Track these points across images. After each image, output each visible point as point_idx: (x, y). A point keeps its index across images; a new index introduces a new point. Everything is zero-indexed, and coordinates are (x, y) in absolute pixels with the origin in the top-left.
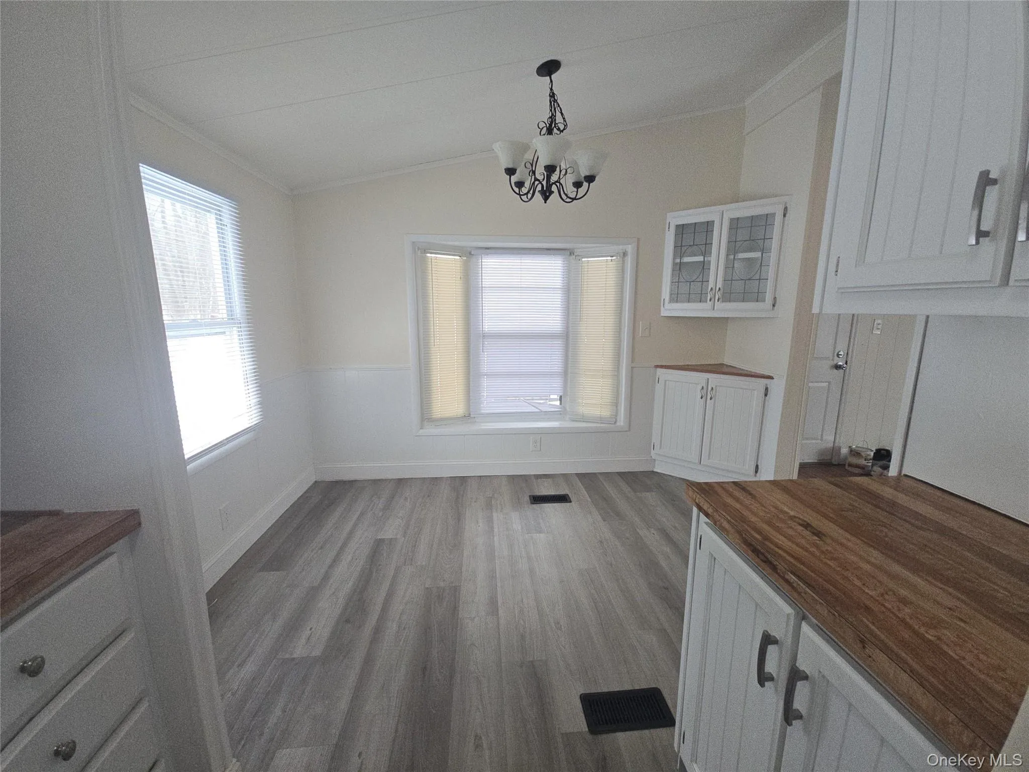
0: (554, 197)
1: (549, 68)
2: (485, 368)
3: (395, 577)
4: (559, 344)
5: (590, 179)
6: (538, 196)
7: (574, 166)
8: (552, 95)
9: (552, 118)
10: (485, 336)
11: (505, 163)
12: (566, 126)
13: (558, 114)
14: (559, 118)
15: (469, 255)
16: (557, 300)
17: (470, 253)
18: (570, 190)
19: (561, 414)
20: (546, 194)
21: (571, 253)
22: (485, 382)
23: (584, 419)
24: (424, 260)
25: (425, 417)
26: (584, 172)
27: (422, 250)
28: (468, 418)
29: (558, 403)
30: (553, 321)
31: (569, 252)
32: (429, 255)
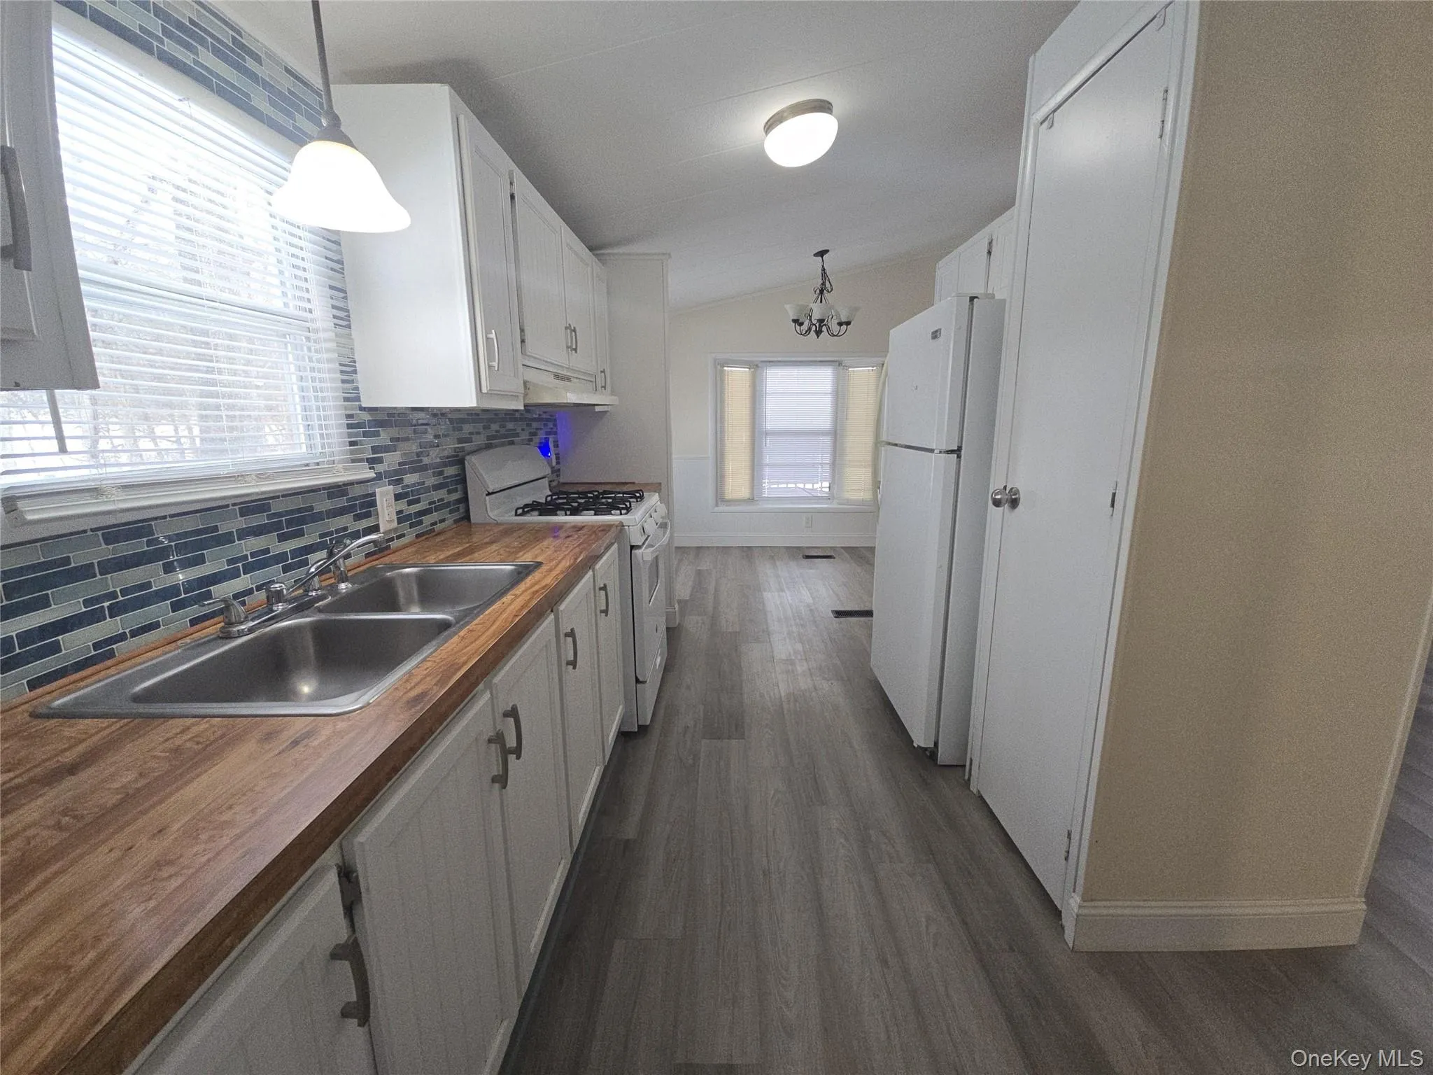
0: (825, 334)
1: (822, 254)
2: (767, 460)
3: (716, 590)
4: (828, 440)
5: (848, 323)
6: (813, 333)
7: (838, 315)
8: (824, 270)
9: (824, 284)
10: (767, 433)
11: (792, 316)
12: (832, 290)
13: (827, 283)
14: (827, 284)
15: (756, 367)
16: (827, 404)
17: (757, 366)
18: (835, 328)
19: (830, 498)
20: (818, 333)
21: (840, 364)
22: (767, 471)
23: (848, 502)
24: (722, 372)
25: (720, 498)
26: (844, 320)
27: (721, 364)
28: (751, 500)
29: (827, 490)
30: (824, 420)
31: (838, 364)
32: (726, 368)
